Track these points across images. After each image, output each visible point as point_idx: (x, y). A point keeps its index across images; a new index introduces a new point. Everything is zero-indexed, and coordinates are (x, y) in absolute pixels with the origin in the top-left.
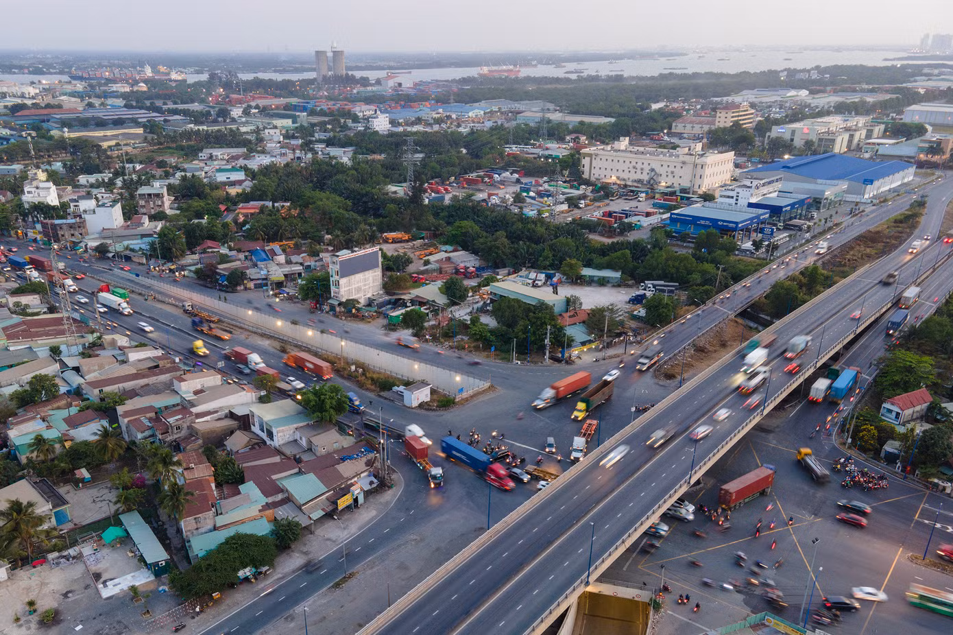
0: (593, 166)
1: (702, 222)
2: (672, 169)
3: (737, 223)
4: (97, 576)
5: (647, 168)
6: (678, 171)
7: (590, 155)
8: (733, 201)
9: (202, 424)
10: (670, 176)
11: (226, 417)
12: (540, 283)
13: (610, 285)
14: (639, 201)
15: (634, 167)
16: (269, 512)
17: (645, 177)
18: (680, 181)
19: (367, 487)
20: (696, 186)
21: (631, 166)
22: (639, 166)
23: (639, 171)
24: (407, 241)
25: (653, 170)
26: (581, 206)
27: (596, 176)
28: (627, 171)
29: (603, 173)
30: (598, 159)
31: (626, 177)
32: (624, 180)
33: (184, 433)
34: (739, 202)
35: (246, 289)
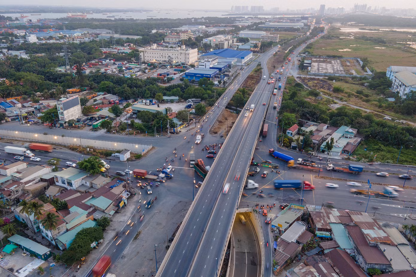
0: (145, 56)
1: (198, 75)
2: (177, 55)
3: (210, 75)
4: (11, 270)
5: (167, 56)
6: (179, 56)
7: (143, 51)
8: (204, 67)
9: (30, 187)
10: (177, 58)
11: (39, 181)
12: (148, 104)
13: (175, 102)
14: (168, 69)
15: (162, 56)
16: (91, 217)
17: (167, 59)
18: (181, 60)
19: (127, 197)
20: (187, 62)
21: (161, 55)
22: (164, 55)
23: (164, 57)
24: (79, 92)
25: (169, 56)
26: (146, 72)
27: (147, 60)
28: (159, 57)
29: (149, 59)
30: (147, 53)
31: (159, 60)
32: (159, 61)
33: (20, 193)
34: (206, 67)
35: (7, 121)
